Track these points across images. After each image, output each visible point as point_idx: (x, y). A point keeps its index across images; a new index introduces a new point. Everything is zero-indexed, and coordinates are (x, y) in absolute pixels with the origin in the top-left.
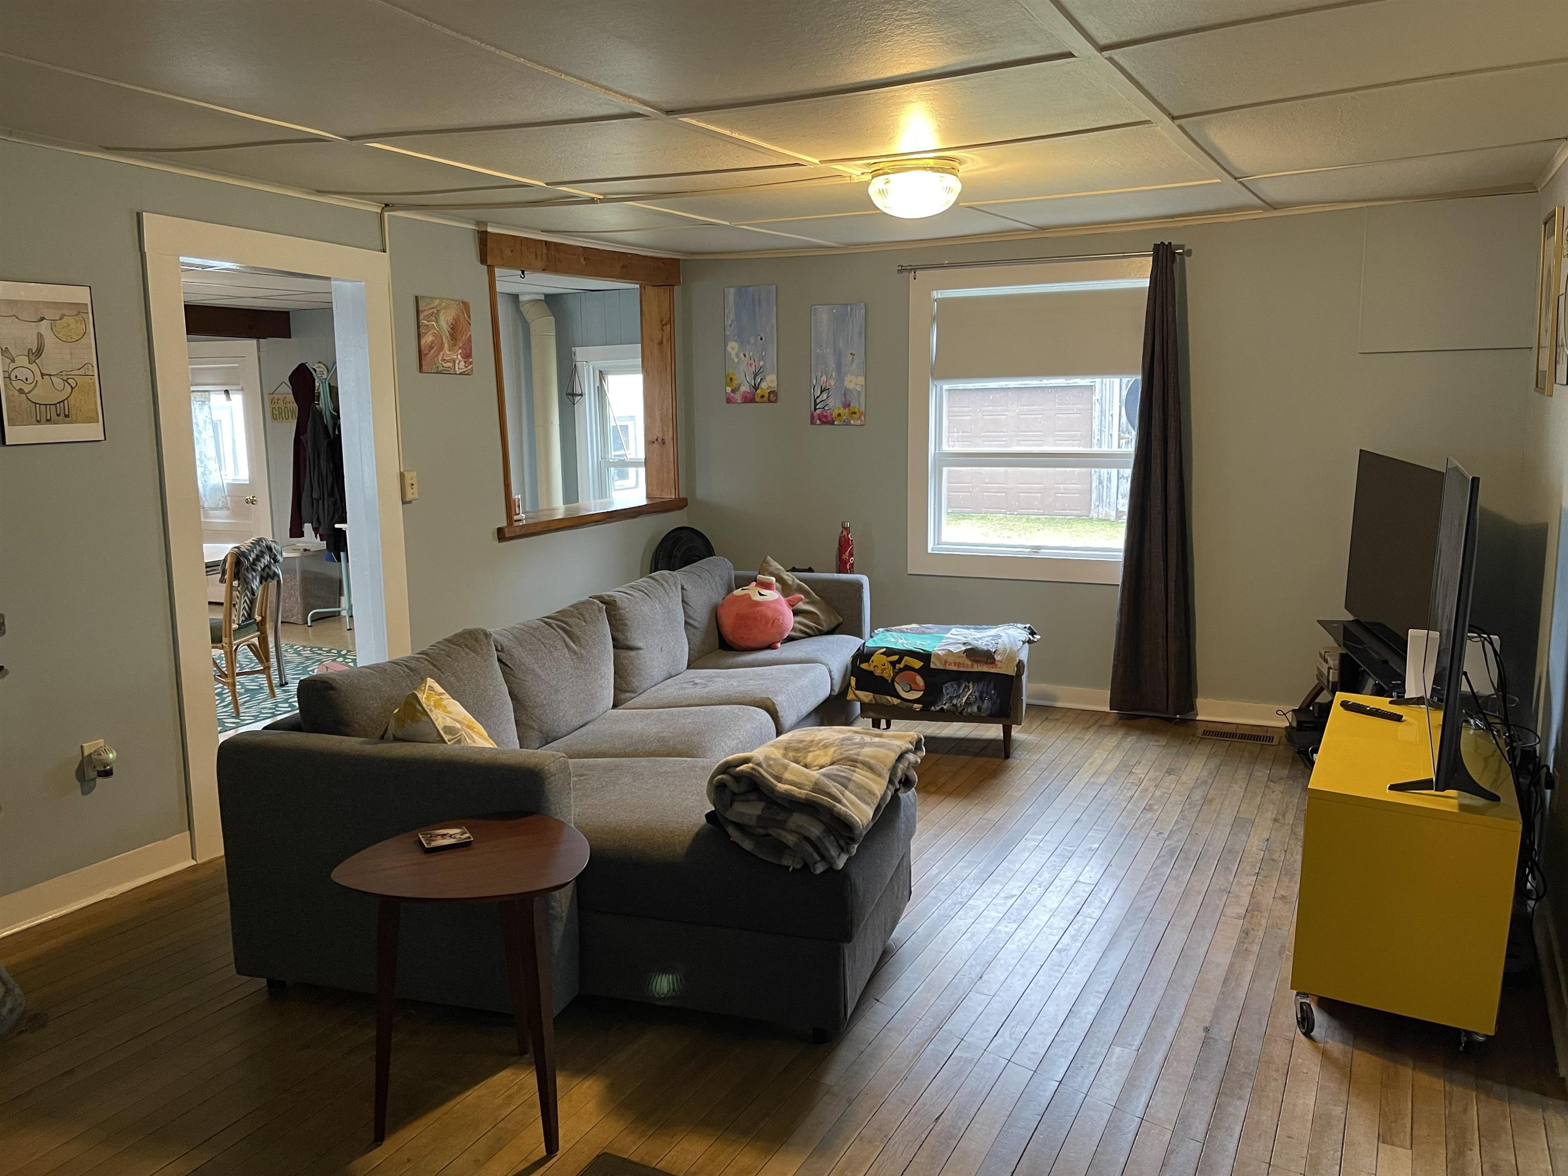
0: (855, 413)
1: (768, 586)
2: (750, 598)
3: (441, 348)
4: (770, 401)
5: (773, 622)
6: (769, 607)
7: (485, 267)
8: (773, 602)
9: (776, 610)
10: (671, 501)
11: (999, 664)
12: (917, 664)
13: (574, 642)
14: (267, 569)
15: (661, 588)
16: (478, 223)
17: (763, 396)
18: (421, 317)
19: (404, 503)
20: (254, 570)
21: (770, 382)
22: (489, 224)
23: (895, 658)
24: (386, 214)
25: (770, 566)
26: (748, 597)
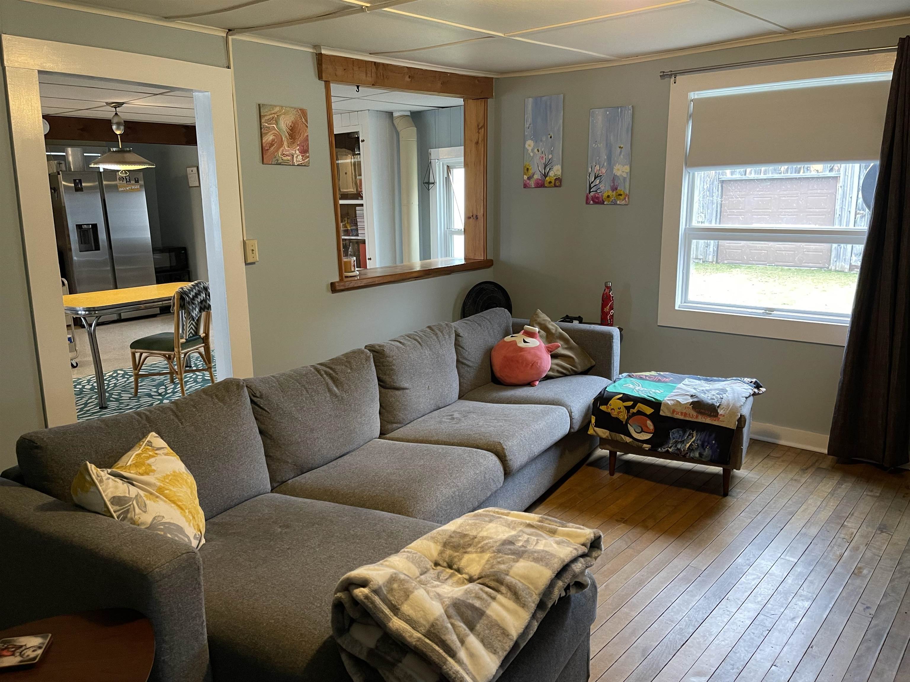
0: (621, 195)
1: (531, 335)
2: (516, 344)
3: (281, 145)
4: (555, 186)
5: (532, 365)
6: (529, 353)
7: (323, 82)
8: (533, 348)
9: (536, 355)
10: (480, 262)
11: (721, 418)
12: (649, 411)
13: (337, 386)
14: (204, 303)
15: (435, 337)
16: (315, 47)
17: (550, 182)
18: (263, 121)
19: (246, 264)
20: (193, 304)
21: (556, 171)
22: (322, 47)
23: (630, 403)
24: (230, 38)
25: (538, 317)
26: (514, 343)
